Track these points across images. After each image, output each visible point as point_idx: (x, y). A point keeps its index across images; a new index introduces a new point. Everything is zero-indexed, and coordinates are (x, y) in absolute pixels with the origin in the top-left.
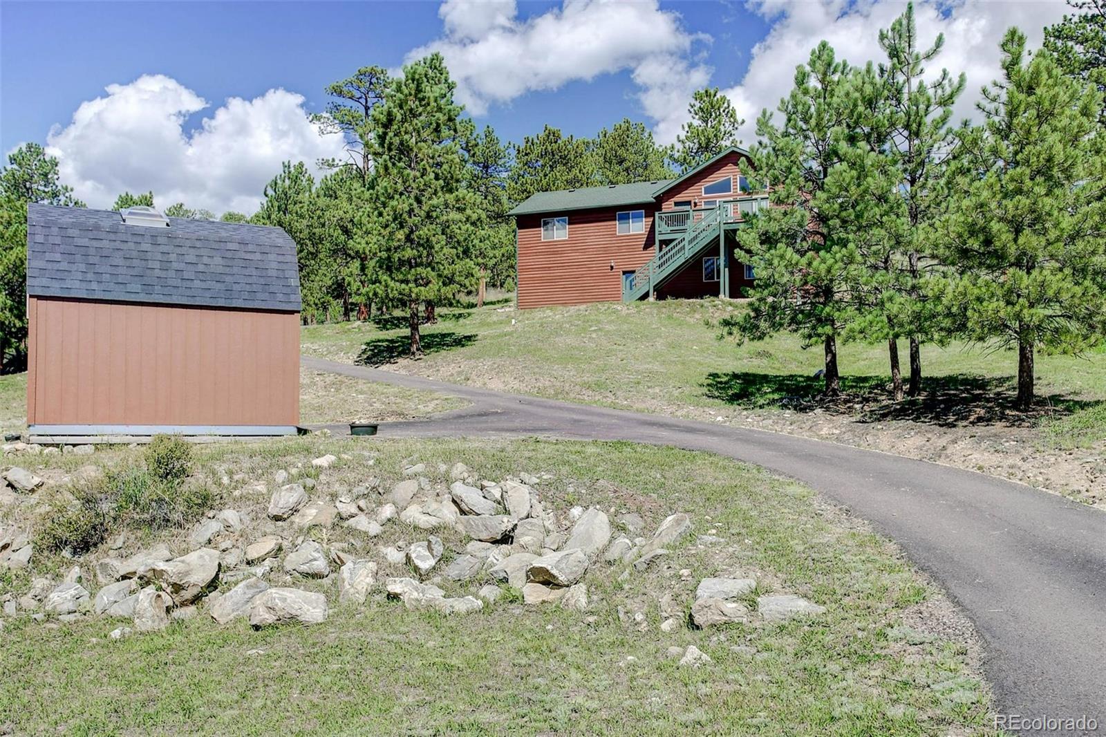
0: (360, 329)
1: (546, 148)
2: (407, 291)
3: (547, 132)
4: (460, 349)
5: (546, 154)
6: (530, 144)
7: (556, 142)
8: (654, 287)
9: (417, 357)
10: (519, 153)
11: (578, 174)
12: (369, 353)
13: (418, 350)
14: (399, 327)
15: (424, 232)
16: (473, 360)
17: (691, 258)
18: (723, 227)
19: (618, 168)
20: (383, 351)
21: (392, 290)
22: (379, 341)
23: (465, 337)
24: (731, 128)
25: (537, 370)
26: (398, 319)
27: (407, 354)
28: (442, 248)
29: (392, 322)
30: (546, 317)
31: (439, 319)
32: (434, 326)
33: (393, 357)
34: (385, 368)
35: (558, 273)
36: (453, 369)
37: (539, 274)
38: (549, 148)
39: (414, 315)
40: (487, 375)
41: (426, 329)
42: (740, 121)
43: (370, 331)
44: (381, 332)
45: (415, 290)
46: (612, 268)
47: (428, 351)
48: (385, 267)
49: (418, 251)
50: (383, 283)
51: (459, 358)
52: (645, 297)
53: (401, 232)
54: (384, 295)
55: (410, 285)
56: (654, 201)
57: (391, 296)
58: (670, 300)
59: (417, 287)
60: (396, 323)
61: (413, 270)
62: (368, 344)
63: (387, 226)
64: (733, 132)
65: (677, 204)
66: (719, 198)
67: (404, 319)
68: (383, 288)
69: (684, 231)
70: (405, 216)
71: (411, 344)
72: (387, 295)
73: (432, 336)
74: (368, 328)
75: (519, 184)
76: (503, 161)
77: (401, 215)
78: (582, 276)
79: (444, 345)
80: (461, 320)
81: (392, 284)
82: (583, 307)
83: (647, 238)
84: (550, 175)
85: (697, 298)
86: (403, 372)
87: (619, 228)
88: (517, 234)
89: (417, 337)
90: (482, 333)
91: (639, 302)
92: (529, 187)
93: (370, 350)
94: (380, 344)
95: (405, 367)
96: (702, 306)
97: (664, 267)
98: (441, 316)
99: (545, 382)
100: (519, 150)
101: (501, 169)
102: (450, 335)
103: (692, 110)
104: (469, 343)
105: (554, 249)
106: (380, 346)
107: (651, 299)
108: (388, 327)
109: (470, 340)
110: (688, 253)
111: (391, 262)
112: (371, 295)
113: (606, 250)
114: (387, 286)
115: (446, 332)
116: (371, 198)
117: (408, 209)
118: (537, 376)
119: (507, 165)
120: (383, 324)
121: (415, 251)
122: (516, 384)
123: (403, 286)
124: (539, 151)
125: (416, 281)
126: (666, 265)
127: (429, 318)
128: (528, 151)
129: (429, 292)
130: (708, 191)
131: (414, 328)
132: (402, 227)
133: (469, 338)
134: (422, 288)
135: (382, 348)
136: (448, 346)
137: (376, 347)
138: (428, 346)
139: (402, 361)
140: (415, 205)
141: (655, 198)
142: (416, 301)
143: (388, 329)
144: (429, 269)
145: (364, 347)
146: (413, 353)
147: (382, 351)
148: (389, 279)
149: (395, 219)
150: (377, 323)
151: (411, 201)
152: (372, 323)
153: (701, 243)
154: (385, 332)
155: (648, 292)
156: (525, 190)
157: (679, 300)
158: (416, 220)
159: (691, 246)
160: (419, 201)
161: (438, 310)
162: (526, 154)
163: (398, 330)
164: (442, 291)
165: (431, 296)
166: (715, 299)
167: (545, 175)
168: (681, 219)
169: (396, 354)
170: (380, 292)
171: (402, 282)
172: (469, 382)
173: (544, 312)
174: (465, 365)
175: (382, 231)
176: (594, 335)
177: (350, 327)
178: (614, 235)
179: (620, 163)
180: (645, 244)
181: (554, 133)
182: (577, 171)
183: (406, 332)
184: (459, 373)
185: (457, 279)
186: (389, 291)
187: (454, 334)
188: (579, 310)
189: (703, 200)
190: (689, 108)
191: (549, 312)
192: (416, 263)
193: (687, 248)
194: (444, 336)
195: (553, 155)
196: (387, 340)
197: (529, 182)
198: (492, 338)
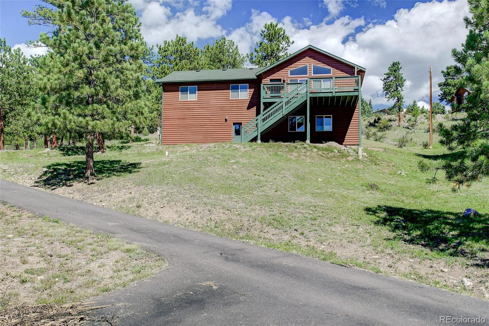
0: (48, 154)
1: (178, 48)
2: (84, 123)
3: (178, 39)
4: (128, 176)
5: (177, 52)
6: (167, 45)
7: (183, 45)
8: (261, 133)
9: (91, 181)
10: (160, 50)
11: (197, 65)
12: (49, 175)
13: (92, 174)
14: (77, 153)
15: (101, 73)
16: (141, 187)
17: (285, 115)
18: (310, 95)
19: (219, 64)
20: (61, 174)
21: (70, 122)
22: (59, 165)
23: (131, 164)
24: (286, 45)
25: (205, 200)
26: (77, 148)
27: (81, 177)
28: (117, 88)
29: (72, 150)
30: (185, 151)
31: (108, 149)
32: (104, 154)
33: (69, 180)
34: (61, 191)
35: (189, 122)
36: (124, 195)
37: (177, 122)
38: (179, 49)
39: (90, 145)
40: (158, 203)
41: (98, 156)
42: (291, 41)
43: (56, 156)
44: (64, 157)
45: (92, 123)
46: (226, 120)
47: (100, 176)
48: (64, 102)
49: (95, 89)
50: (62, 116)
51: (129, 184)
52: (254, 139)
53: (81, 71)
54: (62, 126)
55: (87, 118)
56: (256, 77)
57: (69, 127)
58: (271, 143)
59: (93, 120)
60: (75, 151)
61: (90, 106)
62: (49, 167)
63: (67, 65)
64: (287, 48)
65: (271, 80)
66: (300, 78)
67: (82, 148)
68: (62, 120)
69: (279, 97)
70: (84, 57)
71: (86, 169)
72: (65, 127)
73: (103, 162)
74: (55, 153)
75: (160, 68)
76: (148, 57)
77: (81, 56)
78: (206, 125)
79: (113, 170)
80: (124, 151)
81: (70, 117)
82: (212, 145)
83: (250, 102)
84: (180, 64)
85: (290, 141)
86: (77, 196)
87: (232, 95)
88: (163, 95)
89: (91, 164)
90: (144, 161)
91: (251, 143)
92: (166, 70)
93: (50, 172)
94: (59, 167)
95: (79, 191)
96: (296, 148)
97: (266, 121)
98: (108, 147)
99: (219, 215)
100: (160, 48)
101: (147, 61)
102: (118, 162)
103: (263, 34)
104: (136, 170)
105: (187, 106)
106: (59, 169)
107: (259, 141)
108: (70, 153)
109: (135, 167)
110: (285, 111)
111: (71, 98)
112: (50, 125)
113: (222, 108)
114: (65, 118)
115: (113, 159)
116: (55, 44)
117: (87, 52)
118: (209, 207)
119: (151, 59)
120: (66, 151)
121: (92, 89)
122: (189, 215)
123: (81, 119)
124: (173, 49)
125: (92, 115)
126: (270, 119)
127: (101, 148)
128: (166, 49)
129: (104, 126)
130: (292, 73)
131: (90, 155)
132: (81, 67)
133: (134, 165)
134: (98, 122)
135: (60, 171)
136: (117, 172)
137: (55, 170)
138: (100, 171)
139: (78, 185)
140: (94, 49)
141: (256, 76)
142: (93, 132)
143: (69, 155)
144: (105, 106)
145: (45, 169)
146: (88, 178)
147: (59, 174)
148: (68, 113)
149: (75, 59)
150: (62, 150)
151: (92, 44)
152: (58, 150)
153: (294, 105)
154: (67, 157)
155: (257, 136)
156: (164, 72)
157: (278, 143)
158: (95, 61)
159: (287, 107)
160: (98, 47)
161: (107, 143)
162: (165, 51)
163: (77, 156)
164: (116, 125)
165: (106, 129)
166: (303, 143)
167: (177, 65)
168: (277, 89)
169: (72, 177)
170: (59, 123)
171: (79, 115)
172: (142, 210)
173: (183, 147)
174: (136, 192)
175: (62, 69)
176: (235, 167)
177: (41, 152)
178: (228, 99)
179: (220, 61)
180: (248, 106)
181: (182, 40)
182: (196, 63)
183: (82, 158)
184: (131, 200)
185: (129, 116)
186: (67, 122)
187: (120, 161)
188: (210, 147)
189: (289, 79)
190: (261, 33)
191: (187, 148)
192: (93, 100)
193: (284, 107)
194: (112, 162)
195: (181, 53)
196: (66, 164)
197: (166, 67)
198: (154, 166)
